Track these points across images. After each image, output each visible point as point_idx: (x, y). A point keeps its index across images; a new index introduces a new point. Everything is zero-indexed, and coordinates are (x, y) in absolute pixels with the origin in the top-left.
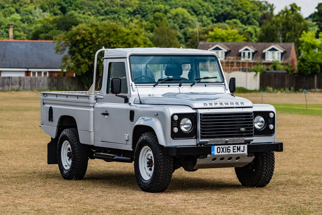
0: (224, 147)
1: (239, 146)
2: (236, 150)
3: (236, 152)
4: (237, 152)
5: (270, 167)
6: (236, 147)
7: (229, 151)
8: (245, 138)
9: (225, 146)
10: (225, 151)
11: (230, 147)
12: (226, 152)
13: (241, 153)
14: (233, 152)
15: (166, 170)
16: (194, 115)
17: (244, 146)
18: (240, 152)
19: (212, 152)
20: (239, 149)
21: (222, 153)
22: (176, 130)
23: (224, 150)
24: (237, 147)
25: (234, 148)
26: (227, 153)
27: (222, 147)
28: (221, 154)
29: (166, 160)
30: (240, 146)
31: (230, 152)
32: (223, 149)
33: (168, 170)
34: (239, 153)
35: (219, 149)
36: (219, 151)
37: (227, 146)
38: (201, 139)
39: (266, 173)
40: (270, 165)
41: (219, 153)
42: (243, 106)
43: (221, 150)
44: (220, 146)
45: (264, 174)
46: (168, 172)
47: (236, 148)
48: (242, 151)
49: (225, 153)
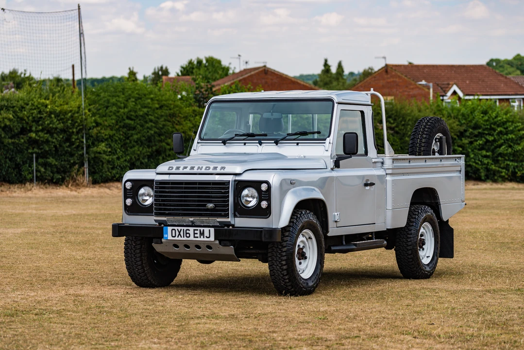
0: (181, 230)
1: (202, 229)
2: (198, 235)
3: (198, 237)
4: (200, 237)
6: (197, 230)
7: (188, 235)
8: (216, 219)
9: (182, 228)
11: (189, 230)
12: (184, 237)
13: (205, 239)
14: (195, 237)
17: (209, 230)
18: (204, 237)
19: (165, 236)
20: (202, 234)
21: (178, 237)
22: (129, 202)
23: (182, 233)
24: (200, 230)
25: (196, 232)
26: (185, 238)
27: (178, 230)
28: (176, 238)
31: (189, 237)
32: (180, 232)
34: (202, 239)
35: (174, 231)
36: (174, 235)
37: (185, 228)
38: (155, 216)
41: (175, 236)
43: (177, 233)
44: (176, 228)
47: (198, 232)
48: (206, 237)
49: (183, 239)
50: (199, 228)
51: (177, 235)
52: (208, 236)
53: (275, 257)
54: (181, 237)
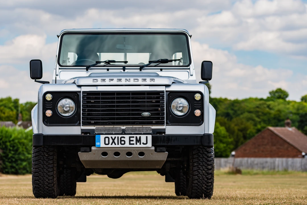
0: (115, 137)
1: (138, 136)
2: (134, 142)
3: (133, 144)
4: (136, 144)
5: (204, 170)
6: (133, 137)
7: (123, 142)
8: (151, 126)
9: (117, 136)
10: (116, 143)
11: (124, 138)
12: (118, 144)
13: (142, 145)
14: (130, 144)
15: (42, 167)
16: (78, 94)
17: (147, 137)
18: (140, 144)
19: (97, 144)
20: (138, 141)
21: (112, 144)
22: (49, 113)
23: (116, 141)
24: (136, 137)
25: (131, 139)
26: (120, 145)
27: (112, 137)
28: (110, 146)
29: (43, 154)
30: (140, 137)
31: (124, 144)
32: (113, 140)
33: (45, 168)
34: (138, 145)
35: (107, 139)
36: (107, 142)
37: (120, 136)
38: (82, 126)
39: (199, 179)
40: (204, 167)
41: (108, 144)
42: (152, 83)
43: (111, 141)
44: (110, 136)
45: (197, 180)
46: (45, 170)
47: (134, 139)
48: (143, 144)
49: (117, 146)
50: (135, 136)
51: (111, 142)
52: (145, 142)
53: (201, 163)
54: (115, 144)
